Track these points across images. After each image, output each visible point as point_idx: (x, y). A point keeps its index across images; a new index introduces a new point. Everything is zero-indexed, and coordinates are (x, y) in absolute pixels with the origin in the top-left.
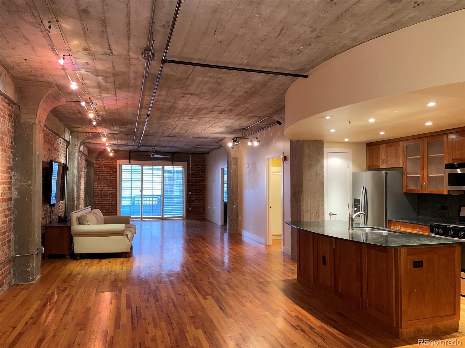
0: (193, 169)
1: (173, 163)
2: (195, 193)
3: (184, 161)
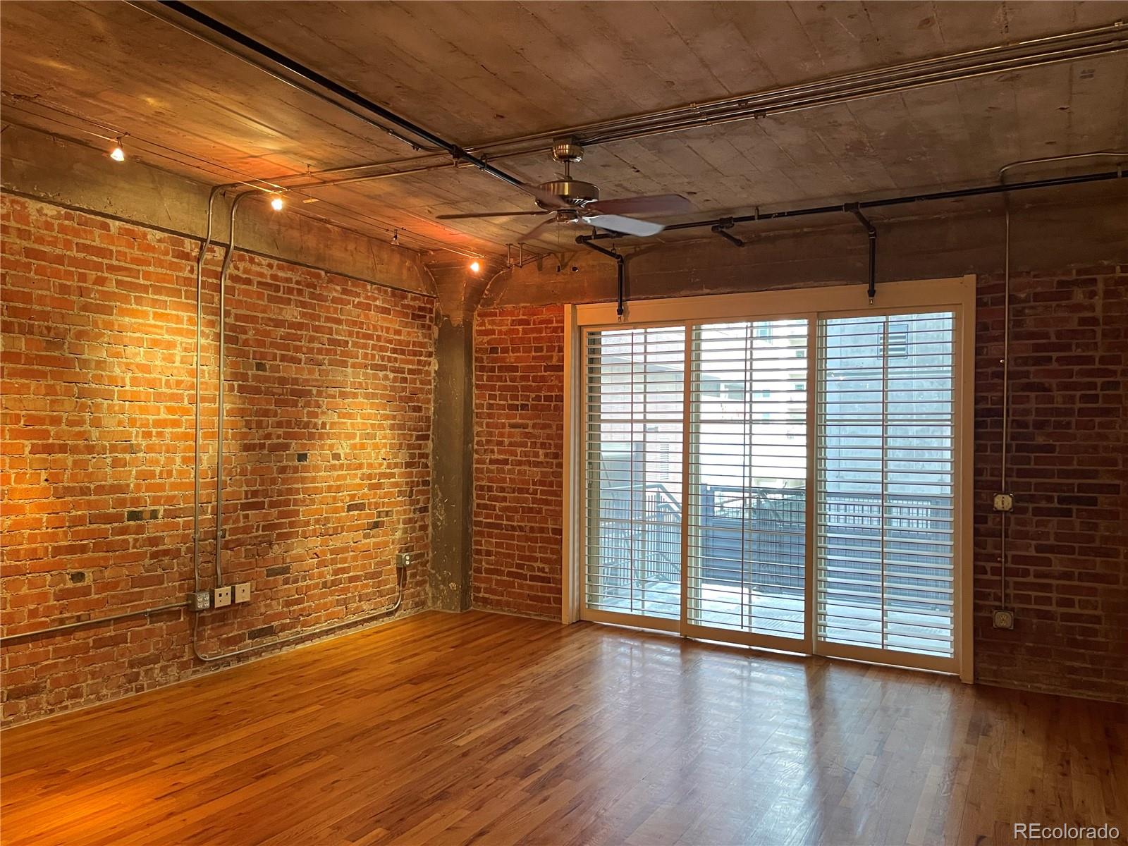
0: (1030, 325)
1: (872, 293)
2: (1043, 504)
3: (958, 272)
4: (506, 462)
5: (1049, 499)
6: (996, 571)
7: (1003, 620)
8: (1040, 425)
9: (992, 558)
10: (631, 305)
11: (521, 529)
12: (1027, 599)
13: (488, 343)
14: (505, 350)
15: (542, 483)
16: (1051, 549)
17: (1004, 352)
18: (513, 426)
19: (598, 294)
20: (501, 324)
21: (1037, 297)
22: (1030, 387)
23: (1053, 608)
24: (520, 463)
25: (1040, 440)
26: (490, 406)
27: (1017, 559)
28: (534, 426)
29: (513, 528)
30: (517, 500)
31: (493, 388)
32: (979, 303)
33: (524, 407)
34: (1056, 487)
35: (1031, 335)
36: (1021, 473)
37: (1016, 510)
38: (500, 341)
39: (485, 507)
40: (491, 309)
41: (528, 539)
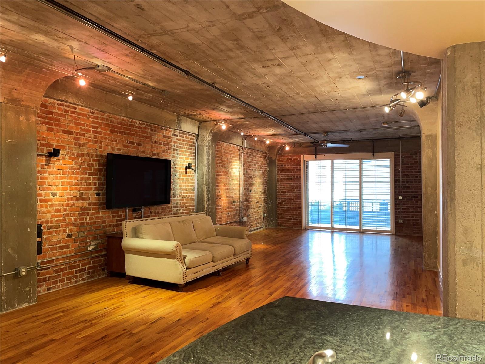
0: (405, 162)
1: (373, 155)
3: (391, 151)
4: (286, 192)
5: (409, 197)
6: (399, 212)
7: (401, 221)
8: (407, 182)
9: (398, 209)
10: (318, 155)
11: (290, 208)
12: (405, 217)
13: (281, 164)
14: (286, 165)
15: (296, 197)
16: (410, 207)
17: (400, 168)
18: (287, 183)
19: (310, 153)
20: (284, 159)
21: (406, 157)
22: (405, 175)
23: (410, 218)
24: (289, 192)
25: (407, 185)
26: (281, 179)
27: (403, 209)
28: (293, 184)
29: (288, 208)
30: (289, 201)
31: (282, 174)
32: (395, 158)
33: (290, 179)
34: (410, 195)
35: (405, 164)
36: (404, 192)
37: (403, 199)
38: (284, 163)
39: (280, 203)
40: (281, 156)
41: (292, 210)
